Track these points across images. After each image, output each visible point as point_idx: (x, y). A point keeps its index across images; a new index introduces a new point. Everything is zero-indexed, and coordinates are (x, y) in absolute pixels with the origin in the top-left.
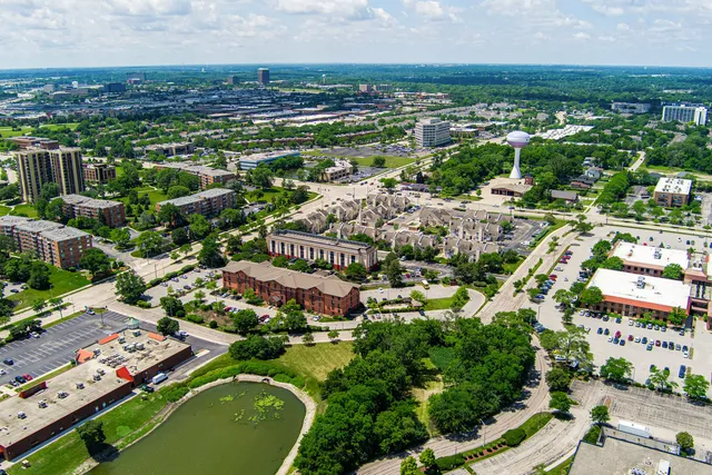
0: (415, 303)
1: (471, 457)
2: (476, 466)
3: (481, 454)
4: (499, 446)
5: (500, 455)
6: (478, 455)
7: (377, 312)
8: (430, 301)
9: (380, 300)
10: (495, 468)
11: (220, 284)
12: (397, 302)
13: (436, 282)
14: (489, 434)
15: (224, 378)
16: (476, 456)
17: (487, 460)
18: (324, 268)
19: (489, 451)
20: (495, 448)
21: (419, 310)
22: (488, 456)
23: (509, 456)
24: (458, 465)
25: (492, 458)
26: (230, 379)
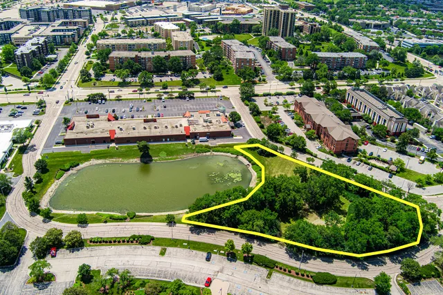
0: (393, 167)
1: (281, 269)
2: (276, 276)
3: (290, 272)
4: (308, 276)
5: (299, 281)
6: (286, 270)
7: (361, 161)
8: (410, 172)
9: (375, 155)
10: (285, 284)
11: (292, 108)
12: (384, 162)
13: (433, 162)
14: (316, 266)
15: (232, 154)
16: (285, 270)
17: (288, 278)
18: (367, 121)
19: (297, 274)
20: (303, 275)
21: (392, 173)
22: (292, 276)
23: (304, 286)
24: (266, 266)
25: (292, 279)
26: (235, 156)
